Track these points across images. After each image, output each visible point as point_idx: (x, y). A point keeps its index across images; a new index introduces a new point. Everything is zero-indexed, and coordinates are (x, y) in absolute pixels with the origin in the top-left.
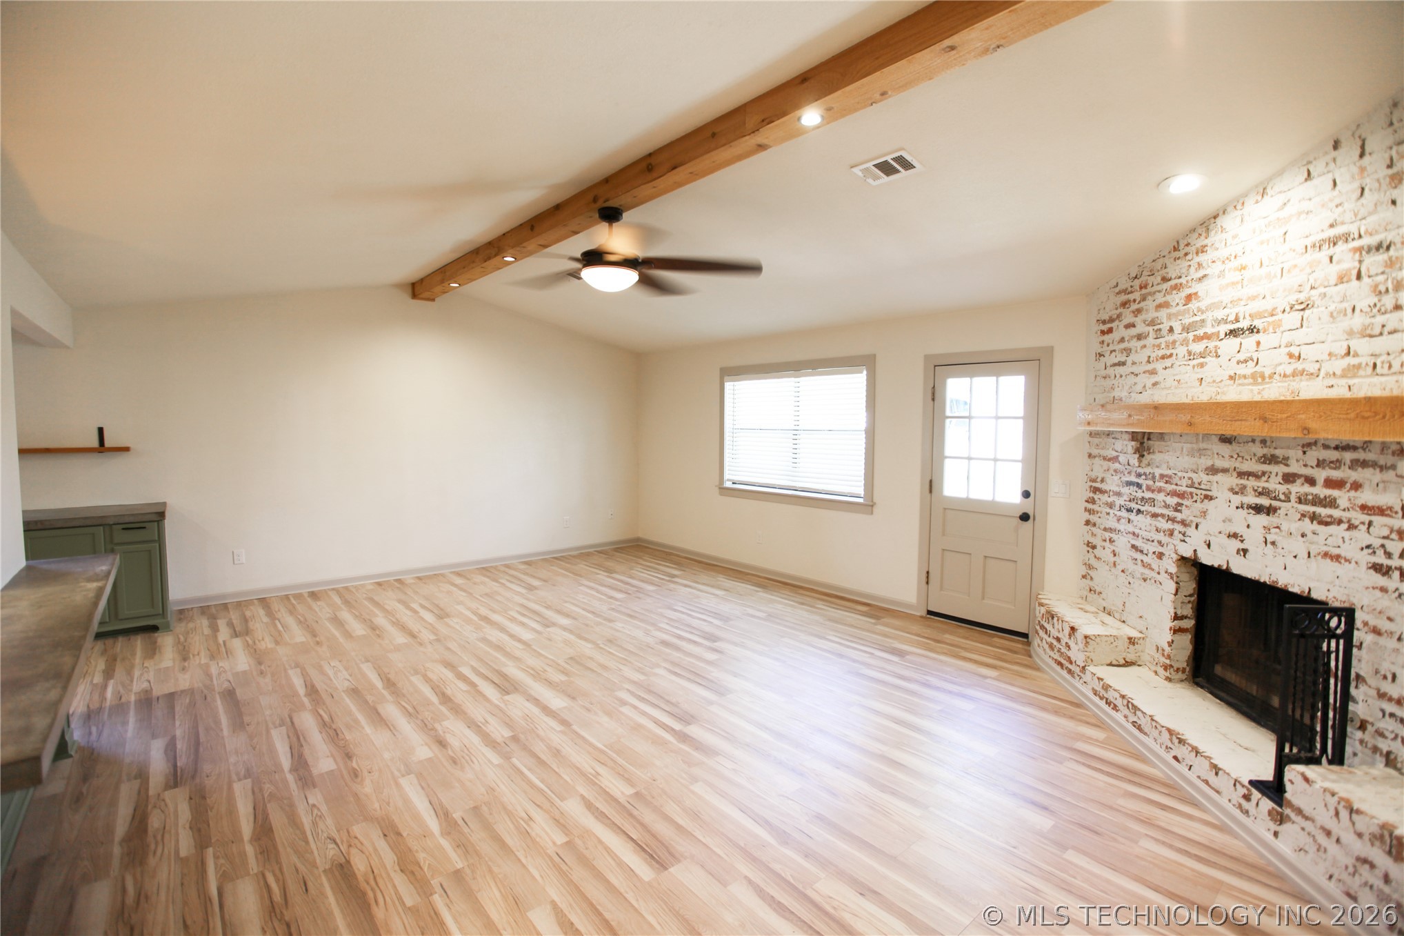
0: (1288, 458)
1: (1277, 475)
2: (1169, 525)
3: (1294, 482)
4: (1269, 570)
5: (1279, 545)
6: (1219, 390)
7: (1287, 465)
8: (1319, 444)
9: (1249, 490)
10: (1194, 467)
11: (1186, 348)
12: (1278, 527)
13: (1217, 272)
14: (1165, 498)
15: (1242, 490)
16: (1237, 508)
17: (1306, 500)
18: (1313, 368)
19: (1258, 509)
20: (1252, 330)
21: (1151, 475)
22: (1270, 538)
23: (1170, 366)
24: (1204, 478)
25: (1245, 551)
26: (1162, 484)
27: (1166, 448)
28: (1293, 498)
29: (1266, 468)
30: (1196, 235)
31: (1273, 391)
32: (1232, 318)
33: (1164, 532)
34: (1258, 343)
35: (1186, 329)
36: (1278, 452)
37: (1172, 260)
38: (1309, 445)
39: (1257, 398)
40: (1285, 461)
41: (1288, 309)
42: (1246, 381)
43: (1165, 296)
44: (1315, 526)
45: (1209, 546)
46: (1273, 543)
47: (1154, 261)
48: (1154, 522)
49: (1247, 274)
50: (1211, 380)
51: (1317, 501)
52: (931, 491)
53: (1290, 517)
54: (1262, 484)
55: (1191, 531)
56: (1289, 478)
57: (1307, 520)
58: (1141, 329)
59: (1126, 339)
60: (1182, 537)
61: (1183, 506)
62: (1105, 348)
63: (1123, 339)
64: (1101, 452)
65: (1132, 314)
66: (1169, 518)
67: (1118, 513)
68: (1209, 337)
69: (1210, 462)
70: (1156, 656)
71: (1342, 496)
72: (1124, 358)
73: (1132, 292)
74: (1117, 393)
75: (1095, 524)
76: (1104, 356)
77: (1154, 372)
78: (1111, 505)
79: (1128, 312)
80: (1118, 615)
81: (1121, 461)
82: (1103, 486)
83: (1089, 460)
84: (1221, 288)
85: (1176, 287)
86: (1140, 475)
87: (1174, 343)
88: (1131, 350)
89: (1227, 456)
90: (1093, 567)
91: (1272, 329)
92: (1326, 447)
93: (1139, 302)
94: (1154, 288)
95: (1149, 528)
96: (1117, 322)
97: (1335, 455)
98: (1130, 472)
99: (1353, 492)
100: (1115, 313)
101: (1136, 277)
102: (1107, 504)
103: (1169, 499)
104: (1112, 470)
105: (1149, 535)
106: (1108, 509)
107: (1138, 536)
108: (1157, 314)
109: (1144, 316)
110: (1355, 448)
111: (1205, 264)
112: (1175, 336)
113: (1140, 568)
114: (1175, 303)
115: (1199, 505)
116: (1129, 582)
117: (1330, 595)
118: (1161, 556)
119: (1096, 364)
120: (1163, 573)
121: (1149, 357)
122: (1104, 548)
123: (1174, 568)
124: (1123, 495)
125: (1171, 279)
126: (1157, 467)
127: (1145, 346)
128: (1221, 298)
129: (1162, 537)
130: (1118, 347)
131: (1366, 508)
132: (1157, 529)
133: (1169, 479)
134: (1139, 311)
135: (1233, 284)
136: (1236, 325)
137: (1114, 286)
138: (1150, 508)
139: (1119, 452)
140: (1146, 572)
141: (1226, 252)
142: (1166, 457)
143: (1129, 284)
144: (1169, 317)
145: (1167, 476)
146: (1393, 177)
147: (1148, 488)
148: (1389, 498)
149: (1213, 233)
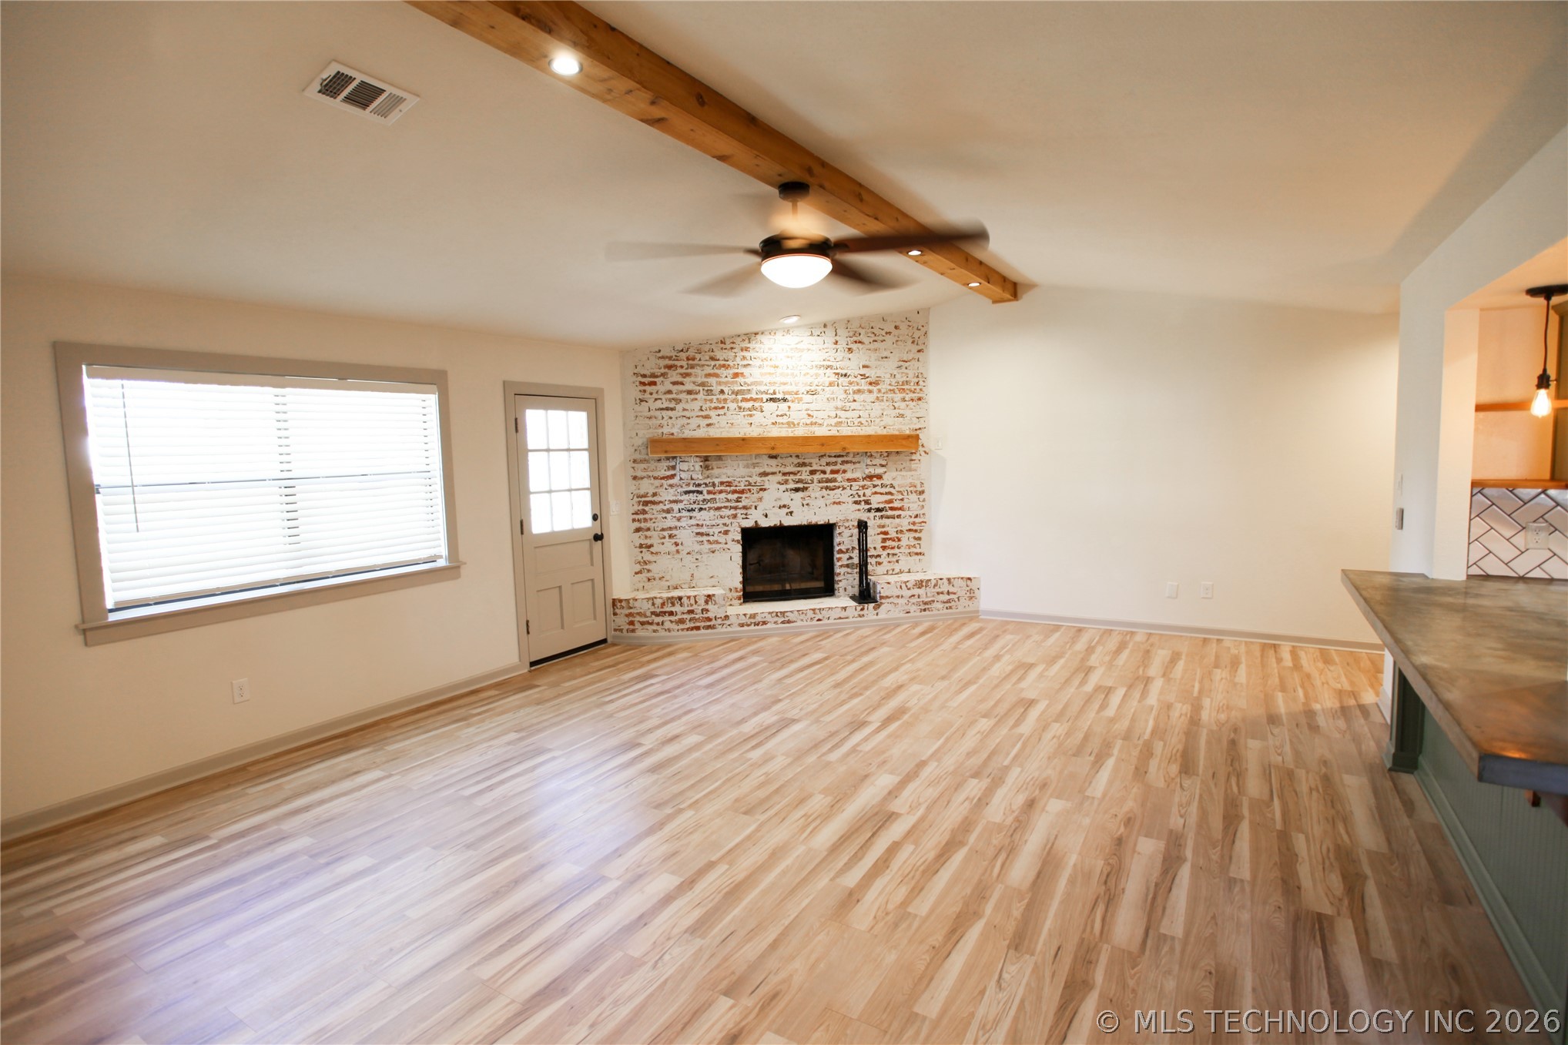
0: (811, 463)
1: (806, 471)
2: (733, 512)
3: (815, 473)
4: (806, 518)
5: (811, 504)
6: (765, 430)
8: (827, 455)
9: (790, 481)
10: (749, 474)
11: (736, 404)
12: (809, 496)
13: (758, 365)
14: (726, 496)
15: (786, 482)
16: (784, 491)
17: (822, 481)
18: (820, 422)
19: (797, 490)
20: (785, 400)
21: (711, 484)
22: (805, 503)
23: (723, 413)
24: (759, 479)
25: (791, 513)
26: (722, 488)
27: (724, 465)
28: (815, 481)
29: (799, 469)
30: (740, 339)
31: (800, 432)
32: (772, 392)
33: (728, 517)
34: (789, 407)
35: (737, 393)
36: (806, 461)
37: (719, 349)
38: (822, 456)
39: (791, 435)
40: (810, 465)
41: (805, 392)
42: (784, 426)
43: (713, 368)
44: (828, 492)
45: (766, 516)
46: (807, 504)
47: (700, 344)
48: (717, 513)
49: (779, 371)
50: (759, 424)
51: (828, 481)
52: (522, 533)
53: (815, 490)
54: (798, 477)
55: (752, 511)
56: (813, 472)
57: (824, 490)
58: (689, 386)
59: (674, 392)
60: (744, 516)
61: (743, 498)
62: (647, 396)
63: (670, 392)
64: (651, 474)
65: (679, 376)
66: (731, 508)
67: (678, 515)
68: (755, 400)
69: (762, 470)
70: (730, 595)
71: (839, 477)
72: (672, 405)
73: (677, 360)
74: (666, 430)
75: (648, 529)
76: (647, 402)
77: (707, 417)
78: (668, 511)
79: (674, 373)
80: (687, 586)
81: (683, 478)
82: (656, 499)
83: (634, 482)
84: (762, 374)
85: (724, 366)
86: (699, 485)
87: (725, 400)
88: (681, 401)
89: (774, 466)
90: (650, 562)
91: (797, 401)
92: (830, 456)
93: (687, 369)
94: (702, 362)
95: (712, 518)
96: (661, 379)
97: (834, 460)
98: (688, 485)
99: (843, 475)
100: (658, 372)
101: (682, 351)
102: (663, 511)
103: (730, 496)
104: (665, 486)
105: (714, 523)
106: (664, 515)
107: (702, 526)
108: (706, 380)
109: (693, 379)
110: (843, 456)
111: (749, 358)
112: (726, 396)
113: (707, 546)
114: (724, 376)
115: (756, 496)
116: (697, 559)
117: (838, 519)
118: (726, 533)
119: (637, 407)
120: (730, 542)
121: (701, 407)
122: (663, 544)
123: (739, 537)
124: (681, 501)
125: (718, 360)
126: (717, 477)
127: (696, 399)
128: (762, 380)
129: (726, 521)
130: (664, 397)
131: (848, 480)
132: (721, 517)
133: (729, 484)
134: (687, 375)
135: (770, 374)
136: (774, 396)
137: (656, 352)
138: (712, 505)
139: (684, 471)
140: (714, 546)
141: (764, 356)
142: (724, 470)
143: (673, 354)
144: (719, 383)
145: (727, 482)
146: (849, 349)
147: (709, 492)
148: (858, 475)
149: (754, 342)
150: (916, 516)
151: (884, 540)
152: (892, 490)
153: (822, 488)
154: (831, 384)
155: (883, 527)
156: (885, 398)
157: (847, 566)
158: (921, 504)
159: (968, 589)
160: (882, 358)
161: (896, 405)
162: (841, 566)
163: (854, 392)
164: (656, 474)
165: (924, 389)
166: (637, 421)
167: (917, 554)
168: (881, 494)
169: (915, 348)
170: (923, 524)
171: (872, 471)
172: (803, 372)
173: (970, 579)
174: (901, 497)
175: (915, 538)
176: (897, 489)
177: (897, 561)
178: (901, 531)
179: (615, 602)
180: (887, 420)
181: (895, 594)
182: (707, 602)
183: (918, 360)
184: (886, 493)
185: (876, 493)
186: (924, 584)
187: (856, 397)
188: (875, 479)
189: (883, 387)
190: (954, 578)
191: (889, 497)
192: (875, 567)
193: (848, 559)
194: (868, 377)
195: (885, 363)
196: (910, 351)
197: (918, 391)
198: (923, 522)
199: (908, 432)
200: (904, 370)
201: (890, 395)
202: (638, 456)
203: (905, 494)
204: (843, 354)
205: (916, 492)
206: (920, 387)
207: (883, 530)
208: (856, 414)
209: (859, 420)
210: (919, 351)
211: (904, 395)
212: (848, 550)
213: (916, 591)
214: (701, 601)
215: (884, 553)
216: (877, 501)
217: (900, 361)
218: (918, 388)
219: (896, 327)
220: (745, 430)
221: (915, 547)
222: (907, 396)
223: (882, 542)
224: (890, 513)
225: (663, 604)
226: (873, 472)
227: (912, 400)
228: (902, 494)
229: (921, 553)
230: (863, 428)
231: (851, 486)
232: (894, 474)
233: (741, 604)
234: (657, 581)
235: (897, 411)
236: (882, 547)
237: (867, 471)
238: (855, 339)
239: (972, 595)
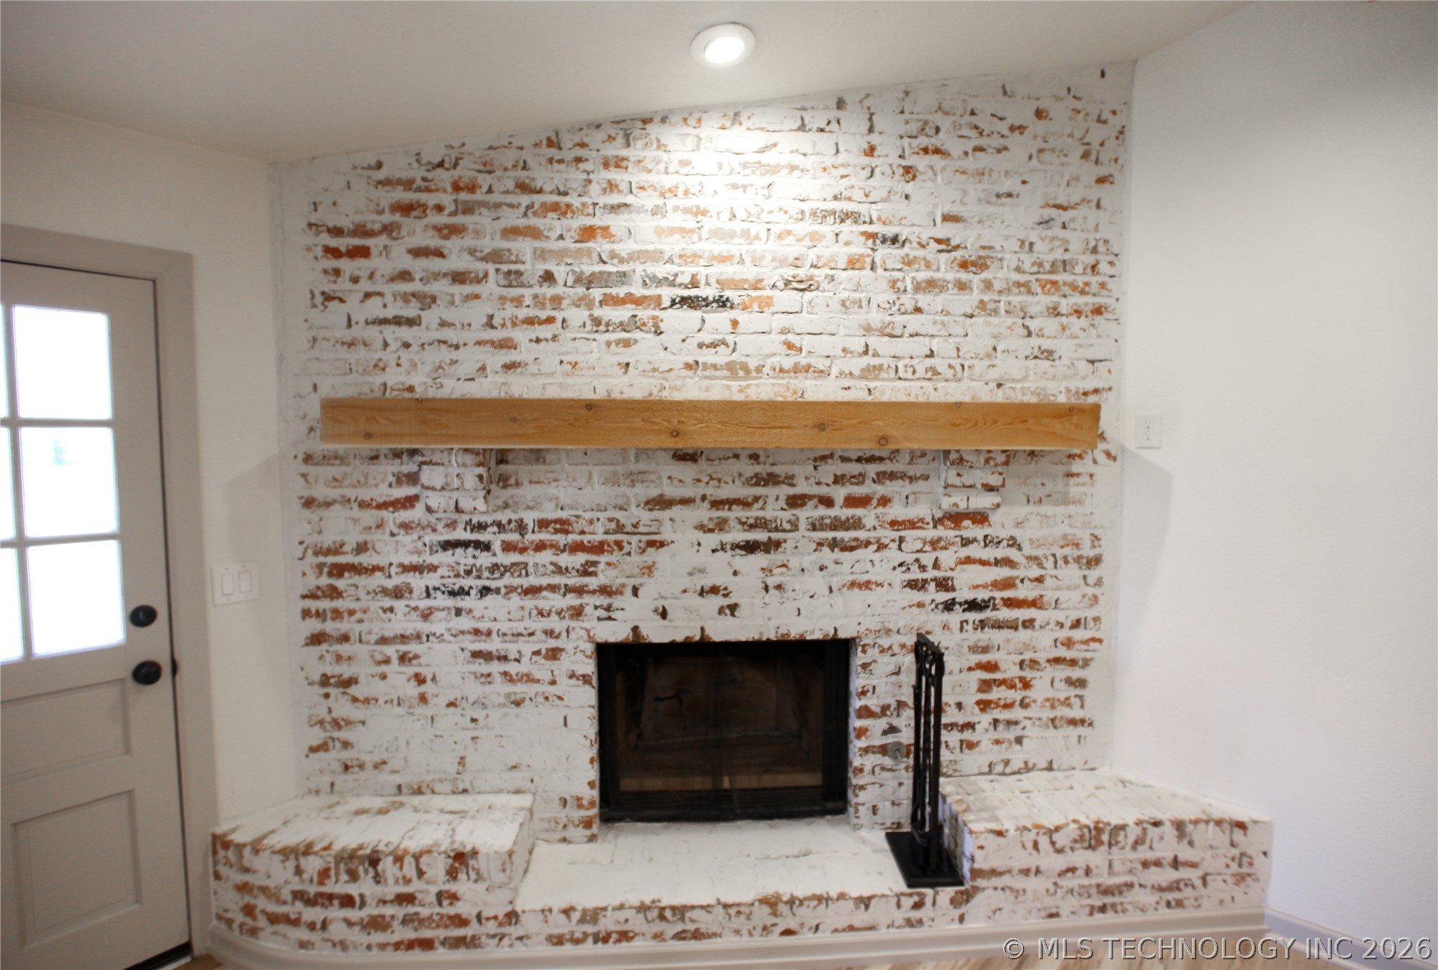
0: (793, 477)
1: (777, 499)
2: (572, 600)
3: (803, 505)
4: (774, 623)
5: (788, 587)
6: (666, 384)
7: (792, 485)
8: (836, 456)
9: (733, 523)
10: (620, 502)
11: (587, 313)
12: (784, 565)
13: (649, 206)
14: (555, 559)
15: (721, 525)
16: (714, 551)
17: (821, 525)
18: (821, 364)
19: (749, 548)
20: (723, 303)
21: (513, 525)
22: (771, 582)
23: (549, 336)
24: (645, 516)
25: (733, 608)
26: (544, 536)
27: (551, 476)
28: (803, 525)
29: (759, 491)
30: (601, 135)
31: (763, 389)
32: (685, 279)
33: (559, 614)
34: (735, 323)
35: (589, 282)
36: (778, 470)
37: (544, 161)
38: (823, 458)
39: (737, 398)
40: (790, 480)
41: (780, 284)
42: (718, 373)
43: (525, 215)
44: (838, 554)
45: (664, 614)
46: (779, 587)
47: (491, 148)
48: (529, 602)
49: (708, 223)
50: (649, 367)
51: (837, 525)
53: (800, 550)
54: (753, 513)
55: (626, 600)
56: (796, 501)
57: (826, 549)
59: (418, 276)
60: (604, 614)
61: (602, 566)
62: (343, 285)
63: (405, 276)
64: (352, 493)
65: (431, 233)
66: (569, 590)
67: (424, 604)
68: (639, 301)
69: (654, 492)
70: (562, 815)
71: (868, 515)
72: (411, 311)
73: (428, 190)
74: (394, 378)
75: (345, 638)
76: (342, 301)
77: (507, 344)
78: (398, 593)
79: (419, 225)
80: (447, 787)
81: (434, 505)
82: (365, 559)
83: (307, 513)
84: (660, 232)
85: (555, 207)
86: (481, 527)
87: (557, 300)
88: (434, 299)
89: (688, 480)
90: (349, 723)
91: (756, 307)
92: (845, 459)
93: (454, 214)
94: (496, 198)
95: (519, 614)
96: (383, 240)
97: (855, 468)
98: (452, 525)
99: (880, 510)
100: (374, 221)
101: (441, 165)
102: (384, 591)
103: (565, 560)
104: (390, 526)
105: (520, 627)
106: (387, 602)
107: (489, 633)
108: (505, 244)
109: (468, 241)
110: (881, 459)
111: (623, 187)
112: (559, 290)
113: (500, 688)
114: (554, 235)
115: (637, 559)
116: (473, 720)
117: (862, 629)
118: (554, 654)
119: (315, 315)
120: (563, 681)
121: (491, 317)
122: (384, 677)
123: (589, 667)
124: (433, 568)
125: (540, 191)
126: (529, 508)
127: (477, 297)
128: (658, 247)
129: (554, 623)
130: (389, 289)
131: (893, 524)
132: (541, 613)
133: (563, 526)
134: (454, 231)
135: (683, 231)
136: (693, 292)
137: (369, 168)
138: (516, 582)
139: (433, 489)
140: (521, 689)
141: (668, 181)
142: (552, 490)
143: (418, 173)
144: (541, 255)
145: (556, 521)
146: (907, 170)
147: (508, 547)
148: (921, 510)
149: (640, 144)
150: (1076, 624)
151: (986, 686)
152: (1013, 554)
153: (820, 544)
154: (853, 264)
155: (985, 650)
156: (1002, 306)
157: (883, 750)
158: (1090, 591)
159: (1235, 852)
160: (998, 196)
161: (1033, 325)
162: (866, 750)
163: (918, 288)
164: (365, 494)
165: (1111, 284)
166: (315, 353)
167: (1073, 722)
168: (984, 563)
169: (1090, 172)
170: (1093, 645)
171: (959, 501)
172: (776, 229)
173: (1241, 826)
174: (1035, 572)
175: (1070, 682)
176: (1027, 550)
177: (1019, 740)
178: (1034, 664)
179: (220, 843)
180: (1008, 366)
181: (1017, 864)
182: (452, 874)
183: (1098, 206)
184: (997, 562)
185: (968, 560)
186: (1105, 837)
187: (924, 300)
188: (967, 523)
189: (1000, 275)
190: (1196, 822)
191: (1004, 572)
192: (957, 755)
193: (885, 733)
194: (957, 247)
195: (1006, 210)
196: (1077, 179)
197: (1094, 287)
198: (1094, 640)
199: (1062, 399)
200: (1057, 231)
201: (1017, 299)
202: (319, 446)
203: (1049, 564)
204: (888, 183)
205: (1078, 559)
206: (1100, 279)
207: (984, 658)
208: (921, 346)
209: (929, 362)
210: (1101, 181)
211: (1055, 298)
212: (885, 708)
213: (1081, 858)
214: (437, 868)
215: (985, 719)
216: (969, 582)
217: (1048, 205)
218: (1094, 280)
219: (1039, 114)
220: (613, 381)
221: (1069, 705)
222: (1064, 302)
223: (980, 690)
224: (1005, 614)
225: (324, 874)
226: (963, 506)
227: (1078, 313)
228: (1040, 565)
229: (1082, 722)
230: (940, 385)
231: (901, 540)
232: (1021, 511)
233: (592, 838)
234: (369, 772)
235: (1034, 341)
236: (978, 703)
237: (946, 503)
238: (923, 141)
239: (1245, 870)
